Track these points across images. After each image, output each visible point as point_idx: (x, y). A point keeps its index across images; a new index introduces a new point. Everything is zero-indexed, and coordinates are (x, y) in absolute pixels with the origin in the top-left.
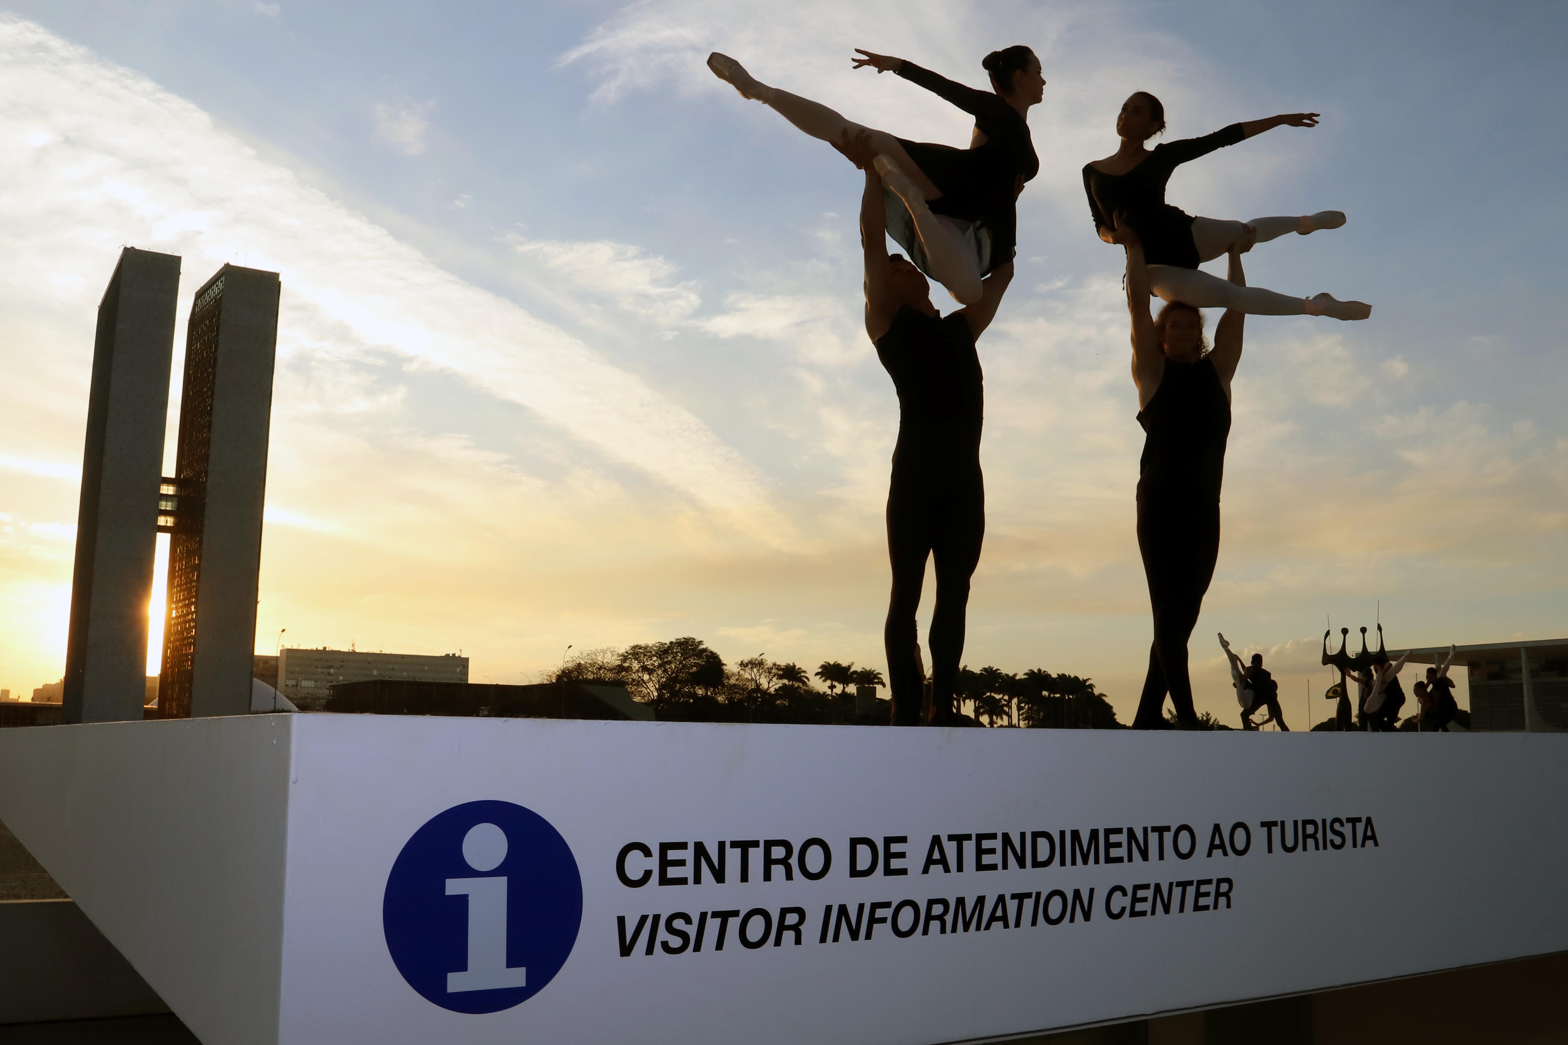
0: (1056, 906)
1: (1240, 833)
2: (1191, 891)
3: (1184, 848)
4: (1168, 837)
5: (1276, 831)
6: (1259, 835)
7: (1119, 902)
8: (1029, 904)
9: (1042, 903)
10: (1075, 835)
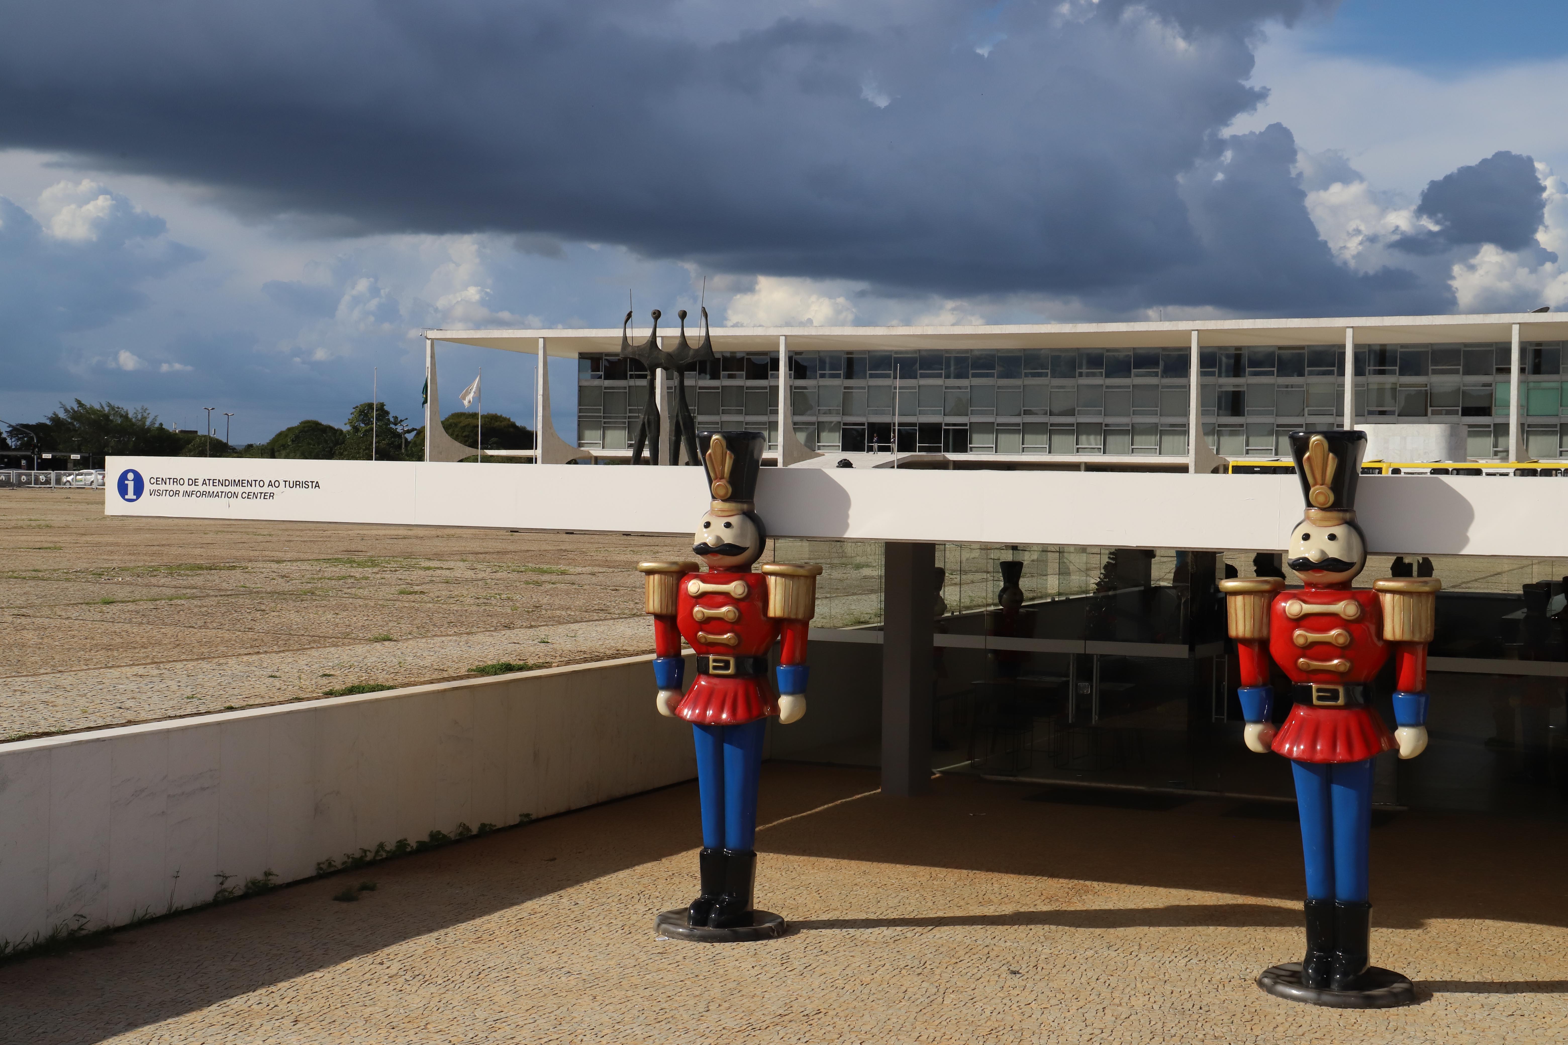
0: (230, 495)
1: (277, 483)
2: (263, 495)
3: (262, 485)
4: (257, 482)
5: (287, 483)
6: (282, 484)
7: (244, 495)
8: (224, 494)
9: (226, 494)
10: (235, 481)
